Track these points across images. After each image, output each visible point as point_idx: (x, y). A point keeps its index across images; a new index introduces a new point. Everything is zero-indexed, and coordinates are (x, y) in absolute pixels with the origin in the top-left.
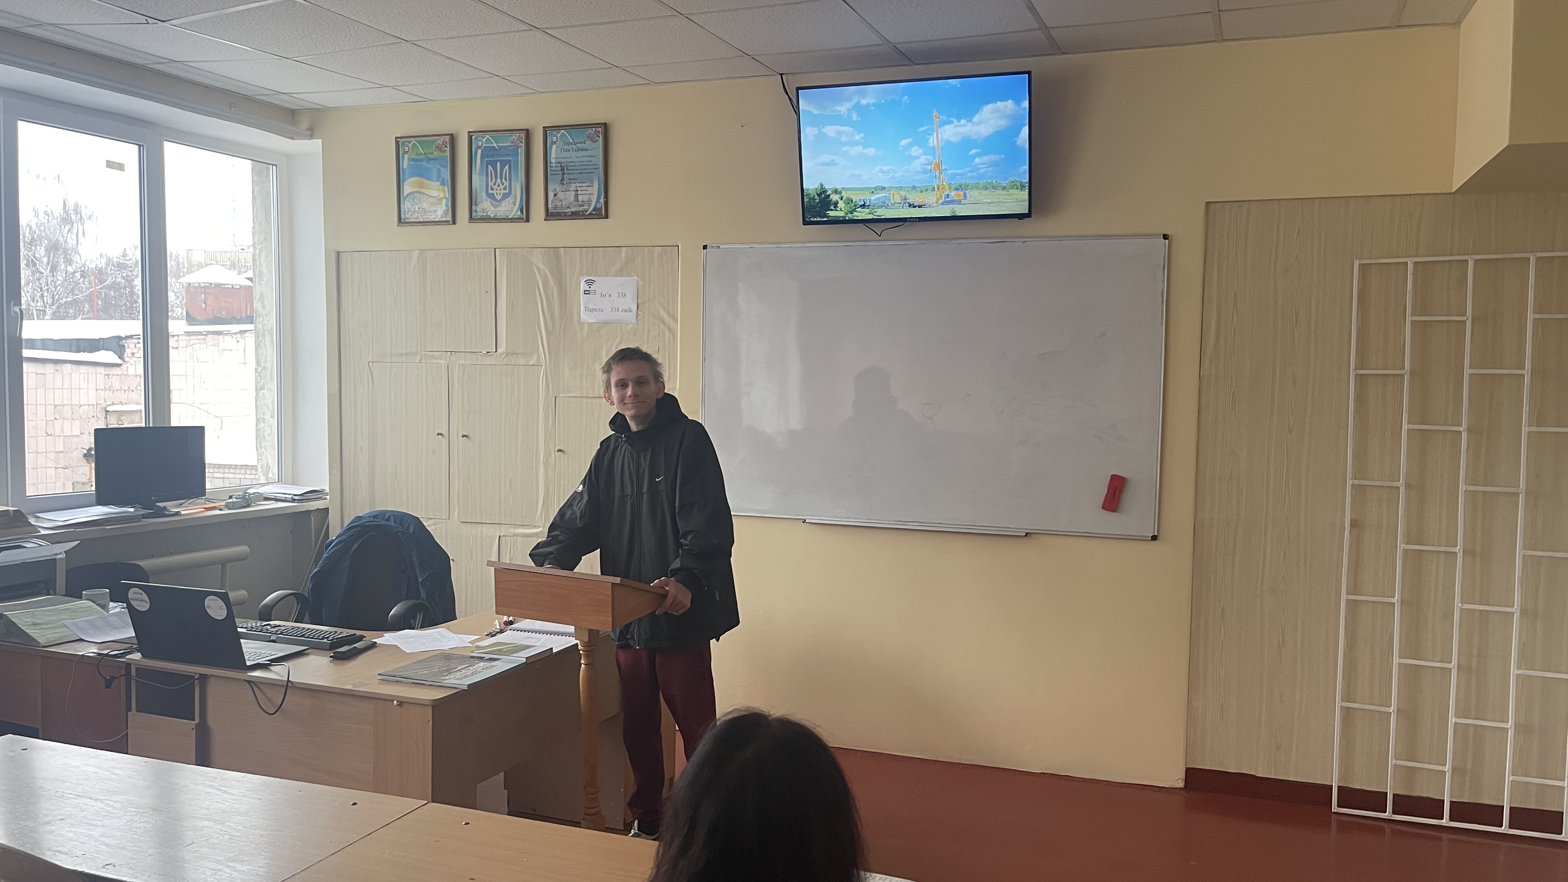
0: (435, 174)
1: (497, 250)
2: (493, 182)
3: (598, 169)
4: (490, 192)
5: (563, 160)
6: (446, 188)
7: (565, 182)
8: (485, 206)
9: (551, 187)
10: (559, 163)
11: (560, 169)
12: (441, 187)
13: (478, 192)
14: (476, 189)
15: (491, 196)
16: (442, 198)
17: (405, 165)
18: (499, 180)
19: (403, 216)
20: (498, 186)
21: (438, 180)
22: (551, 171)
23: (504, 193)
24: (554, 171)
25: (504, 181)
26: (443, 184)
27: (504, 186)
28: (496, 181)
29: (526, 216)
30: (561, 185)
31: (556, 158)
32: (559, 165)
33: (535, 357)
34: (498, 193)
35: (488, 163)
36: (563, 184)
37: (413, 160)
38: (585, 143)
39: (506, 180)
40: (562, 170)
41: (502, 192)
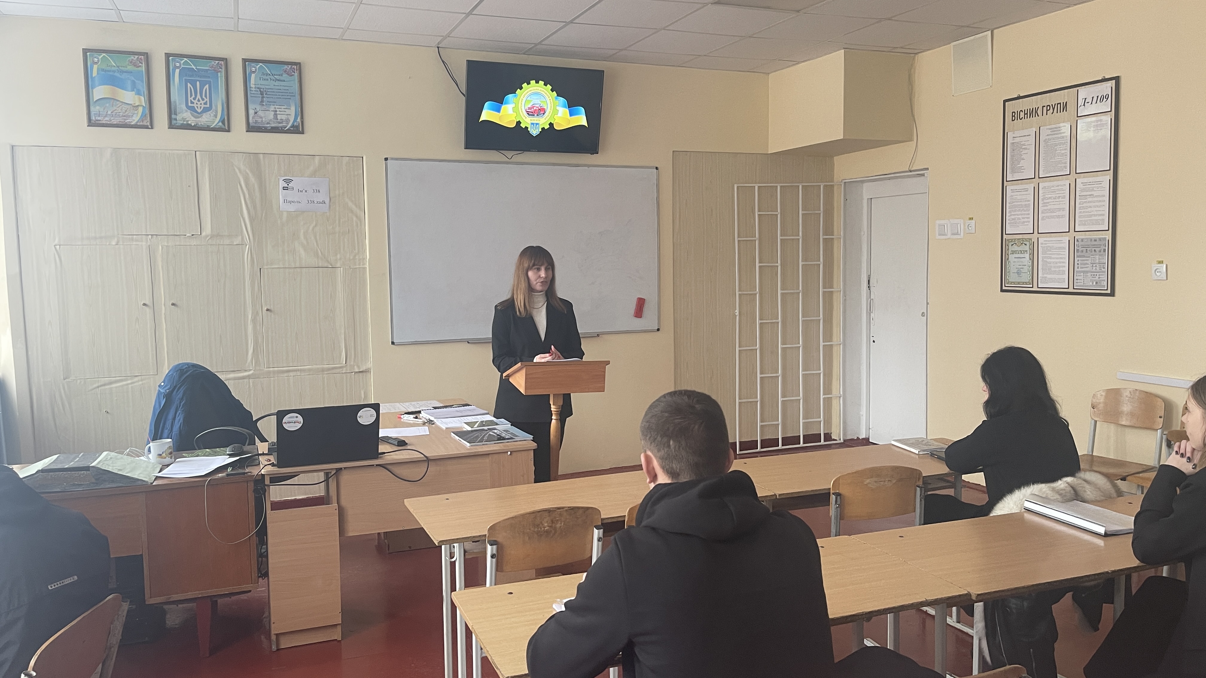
0: (129, 84)
1: (197, 152)
2: (192, 97)
3: (294, 96)
4: (190, 105)
5: (263, 87)
6: (143, 98)
7: (264, 104)
8: (185, 116)
9: (251, 106)
10: (258, 88)
11: (260, 93)
12: (137, 96)
13: (177, 104)
14: (175, 102)
15: (192, 109)
16: (138, 106)
17: (95, 74)
18: (198, 96)
19: (93, 118)
20: (199, 101)
21: (133, 91)
22: (251, 94)
23: (204, 107)
24: (253, 94)
25: (204, 97)
26: (138, 93)
27: (204, 101)
28: (196, 96)
29: (225, 127)
30: (260, 106)
31: (255, 84)
32: (258, 90)
33: (240, 237)
34: (199, 106)
35: (187, 81)
36: (263, 105)
37: (103, 70)
38: (282, 75)
39: (206, 96)
40: (262, 94)
41: (203, 106)
